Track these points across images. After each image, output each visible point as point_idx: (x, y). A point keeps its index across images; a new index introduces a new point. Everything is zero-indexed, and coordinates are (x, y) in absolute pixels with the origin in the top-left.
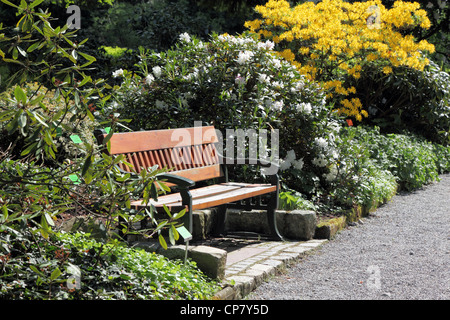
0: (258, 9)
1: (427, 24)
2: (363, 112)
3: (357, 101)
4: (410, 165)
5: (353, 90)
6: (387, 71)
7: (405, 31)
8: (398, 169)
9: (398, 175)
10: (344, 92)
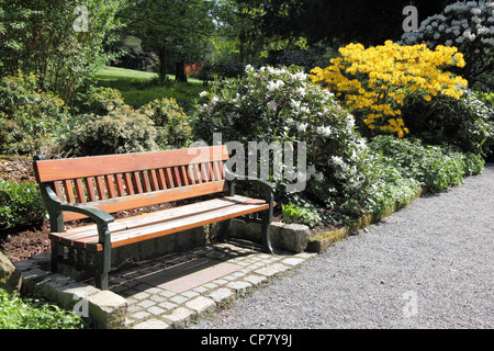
0: (341, 49)
1: (462, 63)
2: (406, 129)
3: (401, 121)
4: (434, 174)
5: (399, 112)
6: (428, 99)
7: (445, 68)
8: (425, 176)
9: (423, 181)
10: (392, 113)
